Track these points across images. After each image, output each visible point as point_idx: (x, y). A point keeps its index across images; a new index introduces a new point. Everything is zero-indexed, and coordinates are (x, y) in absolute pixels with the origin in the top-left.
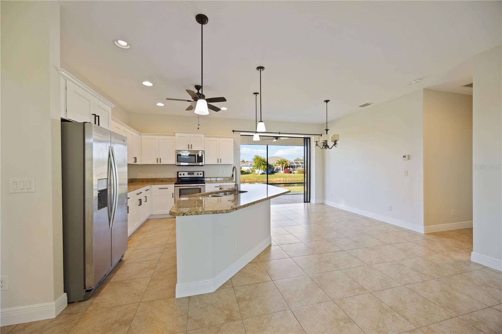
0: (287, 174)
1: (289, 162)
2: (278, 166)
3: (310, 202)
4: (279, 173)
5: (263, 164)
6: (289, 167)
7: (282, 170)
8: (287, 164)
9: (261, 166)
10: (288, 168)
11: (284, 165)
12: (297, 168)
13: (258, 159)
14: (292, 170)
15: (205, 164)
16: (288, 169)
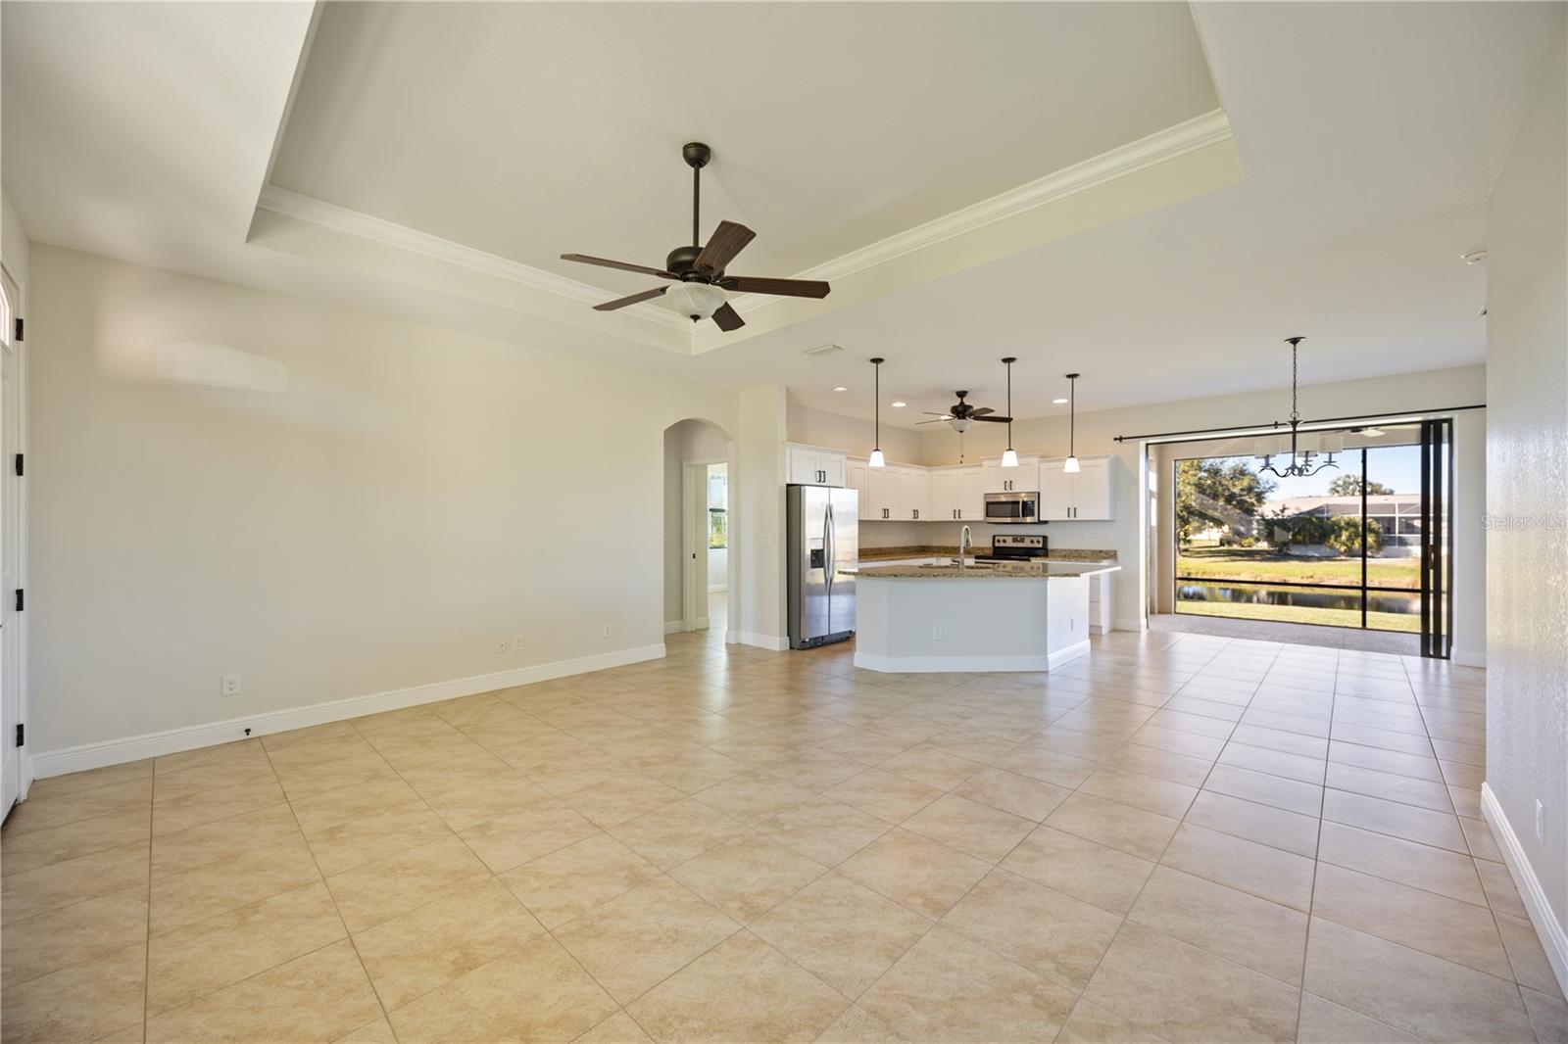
3: (1448, 657)
15: (1041, 519)
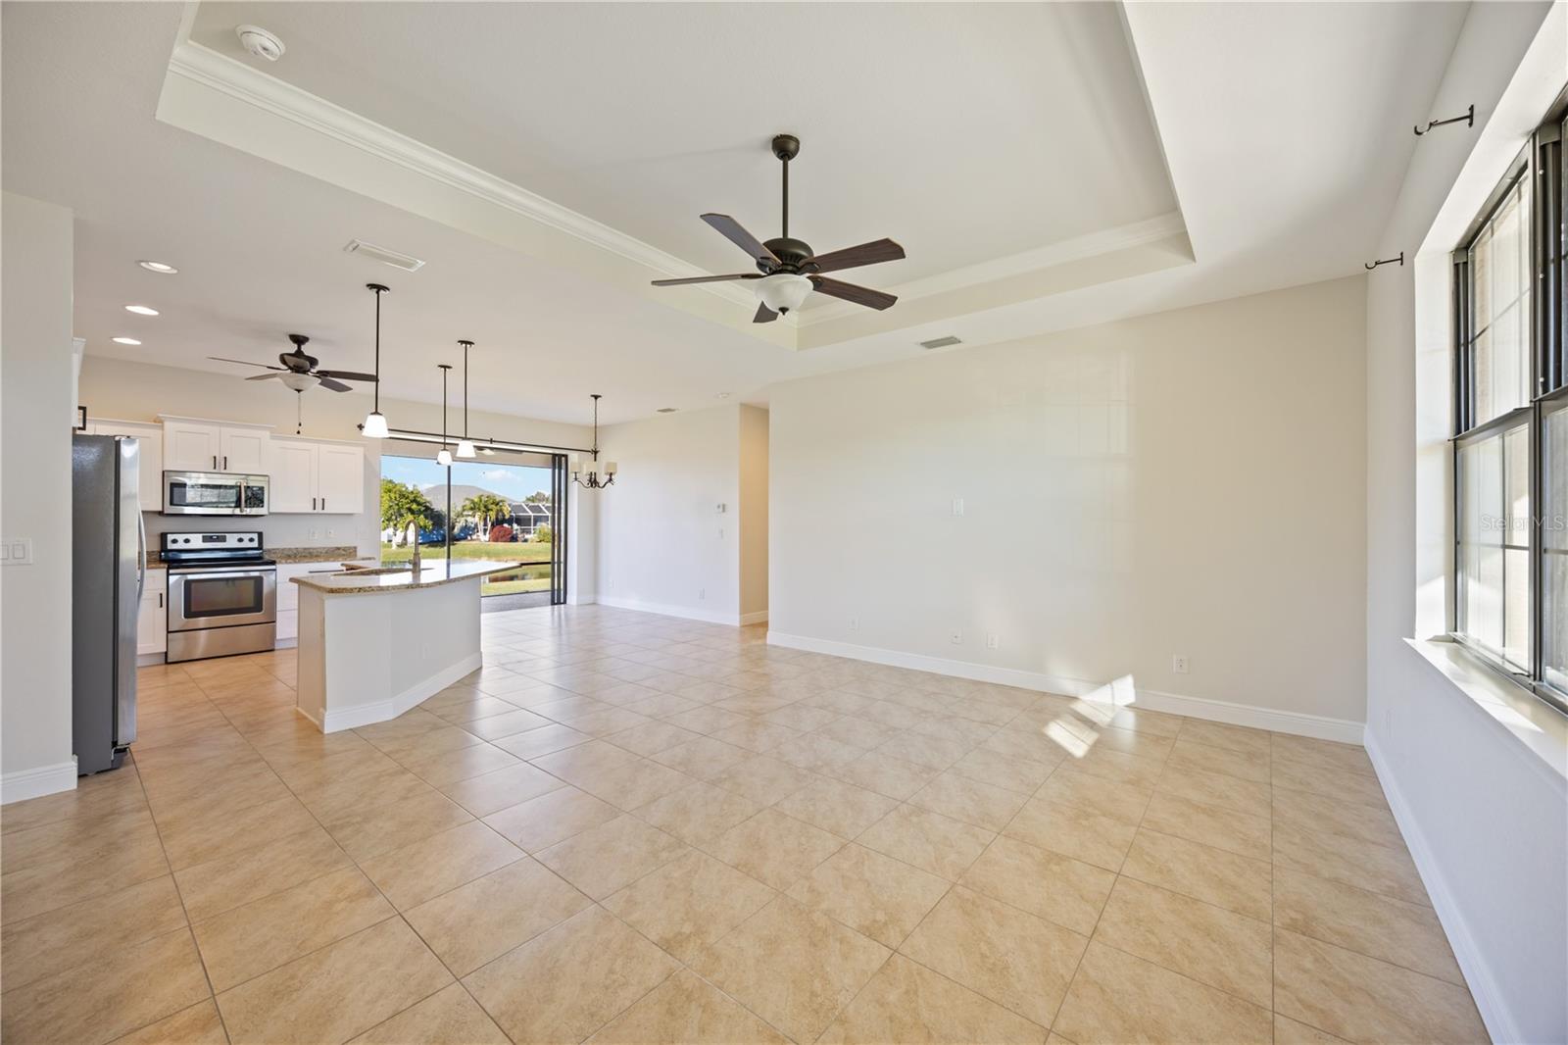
0: (501, 546)
1: (510, 505)
2: (470, 519)
3: (565, 602)
4: (472, 539)
5: (410, 510)
6: (510, 521)
7: (485, 530)
8: (501, 510)
9: (401, 515)
10: (506, 525)
11: (492, 515)
12: (535, 525)
13: (390, 491)
14: (519, 532)
15: (271, 511)
16: (506, 530)
